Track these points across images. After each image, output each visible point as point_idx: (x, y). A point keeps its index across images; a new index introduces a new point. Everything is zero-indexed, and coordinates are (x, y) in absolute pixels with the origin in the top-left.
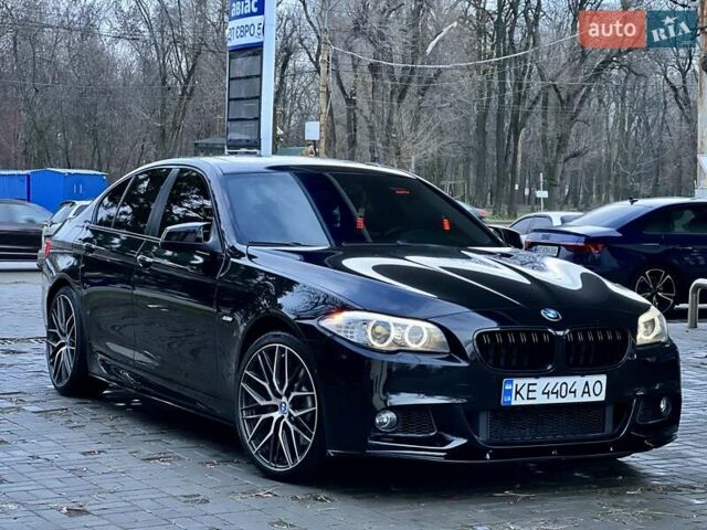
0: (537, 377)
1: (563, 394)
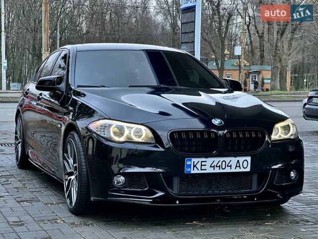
0: (206, 157)
1: (224, 167)
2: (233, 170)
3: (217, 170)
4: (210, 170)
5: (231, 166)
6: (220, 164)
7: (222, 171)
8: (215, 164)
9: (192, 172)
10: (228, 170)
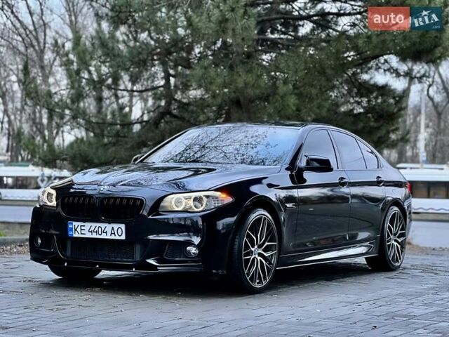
1: (100, 233)
2: (109, 237)
3: (94, 236)
4: (88, 235)
5: (106, 232)
6: (96, 229)
7: (98, 237)
8: (92, 229)
9: (74, 235)
10: (104, 236)
